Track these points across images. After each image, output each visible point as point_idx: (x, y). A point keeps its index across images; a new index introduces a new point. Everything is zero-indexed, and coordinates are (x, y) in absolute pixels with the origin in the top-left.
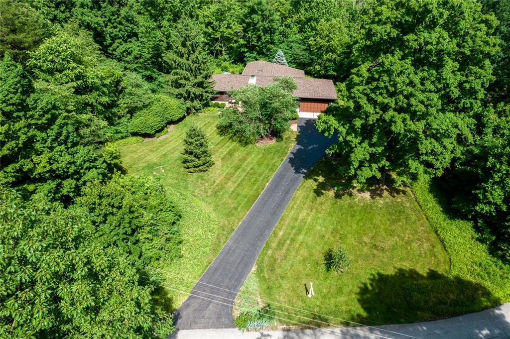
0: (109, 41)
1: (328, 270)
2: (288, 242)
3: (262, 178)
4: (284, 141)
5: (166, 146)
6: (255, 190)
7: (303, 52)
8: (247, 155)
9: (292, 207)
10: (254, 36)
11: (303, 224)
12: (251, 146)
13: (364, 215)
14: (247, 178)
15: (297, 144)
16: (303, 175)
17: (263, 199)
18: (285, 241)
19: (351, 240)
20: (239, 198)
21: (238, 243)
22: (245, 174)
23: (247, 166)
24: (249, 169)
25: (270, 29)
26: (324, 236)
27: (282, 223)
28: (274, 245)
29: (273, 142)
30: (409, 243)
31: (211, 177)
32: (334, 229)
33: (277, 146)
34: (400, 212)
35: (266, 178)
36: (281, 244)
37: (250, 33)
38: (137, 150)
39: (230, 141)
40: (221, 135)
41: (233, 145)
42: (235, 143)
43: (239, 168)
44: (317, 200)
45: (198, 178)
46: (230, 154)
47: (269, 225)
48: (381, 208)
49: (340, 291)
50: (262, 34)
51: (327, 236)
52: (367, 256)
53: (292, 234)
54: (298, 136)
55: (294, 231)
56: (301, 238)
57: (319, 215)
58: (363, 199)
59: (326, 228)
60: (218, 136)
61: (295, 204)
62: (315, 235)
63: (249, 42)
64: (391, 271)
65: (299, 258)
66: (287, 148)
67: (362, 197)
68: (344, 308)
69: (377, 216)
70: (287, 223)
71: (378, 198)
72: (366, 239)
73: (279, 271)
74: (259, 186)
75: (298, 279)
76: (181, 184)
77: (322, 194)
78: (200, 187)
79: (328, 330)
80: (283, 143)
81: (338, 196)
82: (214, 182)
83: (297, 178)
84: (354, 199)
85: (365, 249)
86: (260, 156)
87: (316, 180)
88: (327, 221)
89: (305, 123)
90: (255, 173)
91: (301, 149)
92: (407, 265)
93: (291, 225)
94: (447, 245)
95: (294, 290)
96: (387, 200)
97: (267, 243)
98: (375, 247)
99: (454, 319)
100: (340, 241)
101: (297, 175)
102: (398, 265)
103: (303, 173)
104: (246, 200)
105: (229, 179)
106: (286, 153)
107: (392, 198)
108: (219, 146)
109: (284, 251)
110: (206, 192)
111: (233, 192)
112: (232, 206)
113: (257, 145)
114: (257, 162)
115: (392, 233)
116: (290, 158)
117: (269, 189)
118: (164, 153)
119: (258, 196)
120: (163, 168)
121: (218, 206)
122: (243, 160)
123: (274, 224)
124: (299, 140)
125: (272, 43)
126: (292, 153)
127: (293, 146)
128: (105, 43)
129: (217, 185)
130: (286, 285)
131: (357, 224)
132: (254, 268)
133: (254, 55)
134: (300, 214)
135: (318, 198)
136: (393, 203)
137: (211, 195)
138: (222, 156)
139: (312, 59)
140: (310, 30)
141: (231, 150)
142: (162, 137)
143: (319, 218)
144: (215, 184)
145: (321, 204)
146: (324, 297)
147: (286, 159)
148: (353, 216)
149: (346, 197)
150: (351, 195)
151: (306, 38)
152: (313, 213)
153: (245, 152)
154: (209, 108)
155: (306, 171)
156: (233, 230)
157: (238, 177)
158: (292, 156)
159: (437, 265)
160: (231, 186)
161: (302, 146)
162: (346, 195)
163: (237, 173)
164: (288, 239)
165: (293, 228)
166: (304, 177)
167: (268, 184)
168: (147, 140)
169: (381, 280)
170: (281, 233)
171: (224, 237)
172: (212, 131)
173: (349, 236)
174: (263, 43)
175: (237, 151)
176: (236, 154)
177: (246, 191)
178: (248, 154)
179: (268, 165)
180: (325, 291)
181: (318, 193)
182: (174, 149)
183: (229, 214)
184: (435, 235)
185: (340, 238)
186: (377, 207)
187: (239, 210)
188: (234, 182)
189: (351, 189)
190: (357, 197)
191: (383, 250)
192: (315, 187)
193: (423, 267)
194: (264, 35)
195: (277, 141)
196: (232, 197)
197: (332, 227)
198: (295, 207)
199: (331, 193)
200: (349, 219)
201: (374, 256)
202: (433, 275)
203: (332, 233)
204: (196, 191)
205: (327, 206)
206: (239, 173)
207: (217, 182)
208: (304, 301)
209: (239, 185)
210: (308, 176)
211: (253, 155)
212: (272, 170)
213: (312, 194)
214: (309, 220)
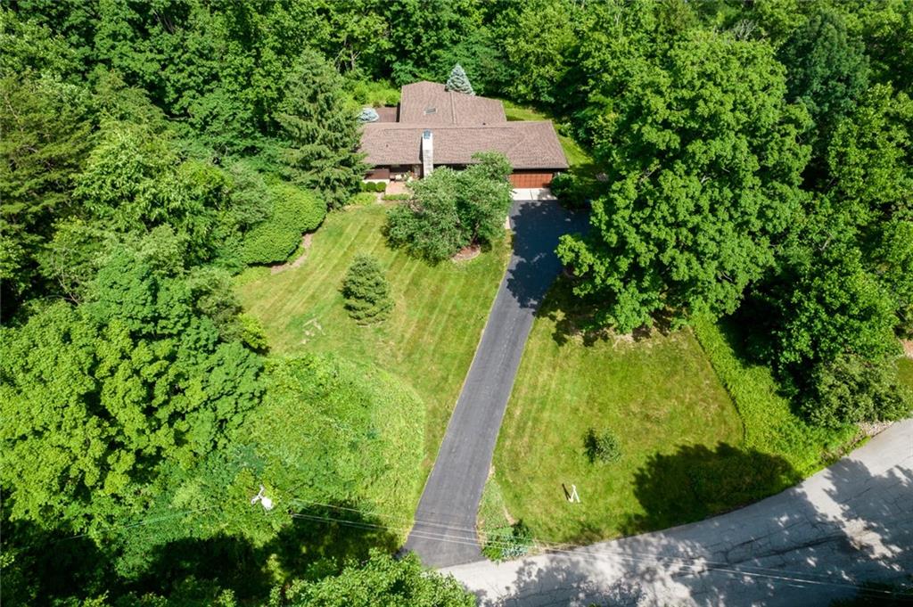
0: (172, 95)
1: (592, 461)
2: (530, 424)
3: (472, 321)
4: (493, 249)
5: (310, 279)
6: (467, 344)
7: (496, 63)
8: (441, 281)
9: (527, 368)
10: (409, 35)
11: (545, 393)
12: (443, 264)
13: (628, 370)
14: (451, 324)
15: (516, 254)
16: (533, 310)
17: (481, 359)
18: (525, 423)
19: (615, 411)
20: (447, 360)
21: (462, 434)
22: (446, 317)
23: (445, 302)
24: (449, 308)
26: (578, 410)
27: (516, 396)
28: (511, 431)
29: (477, 254)
30: (690, 407)
31: (397, 328)
32: (590, 396)
33: (485, 260)
34: (675, 359)
35: (480, 321)
36: (520, 429)
37: (399, 28)
38: (266, 292)
39: (410, 258)
40: (393, 247)
41: (416, 265)
42: (418, 262)
43: (434, 308)
44: (559, 352)
45: (376, 332)
46: (415, 282)
47: (497, 400)
48: (650, 356)
49: (609, 488)
50: (422, 31)
51: (581, 409)
52: (638, 433)
53: (533, 411)
54: (514, 238)
55: (535, 406)
56: (546, 415)
57: (566, 377)
58: (624, 343)
59: (579, 395)
60: (389, 250)
61: (529, 361)
62: (564, 408)
63: (398, 44)
64: (670, 451)
65: (549, 447)
66: (500, 262)
67: (622, 340)
68: (618, 511)
69: (645, 369)
70: (522, 395)
71: (644, 340)
72: (634, 408)
73: (525, 470)
74: (471, 337)
75: (552, 478)
76: (354, 347)
77: (566, 341)
78: (383, 348)
79: (603, 545)
80: (492, 254)
81: (588, 342)
82: (403, 336)
83: (525, 317)
84: (611, 345)
85: (635, 423)
86: (463, 281)
87: (553, 318)
88: (578, 384)
89: (520, 211)
90: (460, 314)
91: (522, 262)
92: (690, 440)
93: (530, 396)
94: (740, 405)
95: (550, 495)
96: (658, 342)
97: (501, 429)
98: (647, 417)
99: (750, 508)
100: (600, 414)
101: (524, 311)
102: (679, 442)
103: (532, 306)
104: (456, 362)
105: (424, 330)
106: (501, 273)
107: (663, 337)
108: (395, 269)
109: (526, 439)
110: (394, 356)
111: (434, 351)
112: (439, 375)
113: (454, 260)
114: (460, 293)
115: (667, 395)
116: (508, 280)
117: (486, 341)
118: (311, 292)
119: (473, 354)
120: (318, 322)
121: (418, 377)
122: (437, 292)
123: (506, 399)
124: (518, 245)
125: (440, 45)
126: (511, 271)
127: (509, 260)
128: (166, 100)
129: (408, 343)
130: (537, 488)
131: (620, 386)
132: (492, 471)
133: (409, 67)
134: (539, 378)
135: (560, 348)
136: (665, 345)
137: (404, 361)
138: (404, 288)
139: (512, 76)
140: (506, 23)
141: (415, 274)
142: (299, 261)
143: (566, 382)
144: (405, 341)
145: (566, 357)
146: (590, 499)
147: (503, 285)
148: (613, 373)
149: (599, 343)
150: (606, 338)
151: (499, 37)
152: (557, 374)
153: (438, 277)
154: (361, 195)
155: (536, 303)
156: (449, 415)
157: (438, 324)
158: (511, 277)
159: (728, 436)
160: (429, 341)
161: (522, 257)
162: (599, 339)
163: (434, 316)
164: (529, 419)
165: (533, 401)
166: (534, 314)
167: (483, 331)
168: (274, 270)
169: (660, 464)
170: (518, 413)
171: (439, 428)
172: (377, 241)
173: (612, 405)
174: (424, 49)
175: (425, 276)
176: (425, 281)
177: (455, 347)
178: (443, 279)
179: (477, 297)
180: (589, 490)
181: (559, 339)
182: (325, 284)
183: (438, 389)
184: (723, 391)
185: (600, 410)
186: (644, 353)
187: (450, 382)
188: (433, 334)
189: (605, 329)
190: (614, 341)
191: (658, 422)
192: (554, 331)
193: (710, 440)
194: (426, 32)
195: (483, 251)
196: (435, 360)
197: (587, 394)
198: (531, 367)
199: (578, 339)
200: (608, 379)
201: (648, 431)
202: (724, 450)
203: (588, 403)
204: (379, 357)
205: (575, 360)
206: (437, 318)
207: (407, 336)
208: (565, 509)
209: (441, 338)
210: (540, 312)
211: (451, 282)
212: (485, 306)
213: (551, 343)
214: (553, 386)
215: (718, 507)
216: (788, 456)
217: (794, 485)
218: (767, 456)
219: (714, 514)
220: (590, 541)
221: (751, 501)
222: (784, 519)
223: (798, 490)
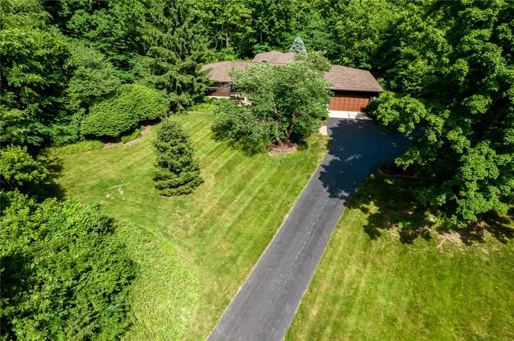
0: (67, 11)
2: (329, 330)
3: (277, 205)
4: (309, 148)
5: (134, 154)
6: (267, 227)
7: (328, 41)
8: (254, 168)
9: (331, 259)
10: (266, 22)
11: (352, 292)
12: (260, 155)
13: (460, 277)
14: (253, 205)
15: (330, 153)
16: (344, 201)
17: (280, 242)
18: (323, 329)
20: (240, 240)
21: (235, 331)
22: (250, 198)
23: (253, 186)
24: (256, 191)
25: (286, 12)
26: (395, 320)
27: (315, 290)
29: (293, 151)
31: (197, 203)
32: (411, 304)
33: (300, 156)
35: (285, 206)
36: (316, 335)
37: (260, 18)
38: (90, 160)
39: (230, 148)
40: (217, 139)
41: (234, 154)
42: (236, 152)
43: (241, 189)
44: (371, 245)
45: (176, 205)
46: (229, 167)
47: (290, 293)
48: (487, 263)
50: (276, 19)
51: (400, 320)
53: (335, 314)
54: (330, 142)
55: (337, 307)
56: (351, 321)
57: (380, 276)
58: (451, 245)
59: (397, 300)
60: (213, 141)
61: (334, 252)
62: (376, 316)
63: (259, 30)
66: (315, 159)
67: (448, 241)
69: (484, 279)
70: (323, 290)
71: (476, 244)
74: (273, 220)
76: (147, 215)
77: (379, 234)
78: (177, 219)
80: (308, 152)
81: (406, 239)
82: (201, 211)
83: (335, 207)
84: (435, 245)
86: (275, 170)
87: (365, 211)
88: (395, 286)
89: (338, 124)
90: (266, 198)
91: (336, 160)
93: (331, 293)
96: (495, 248)
97: (289, 332)
100: (427, 331)
101: (334, 201)
103: (343, 197)
104: (251, 243)
105: (225, 207)
106: (314, 167)
107: (502, 244)
108: (212, 155)
110: (186, 229)
111: (230, 229)
112: (228, 254)
113: (270, 154)
114: (269, 180)
117: (289, 224)
118: (129, 165)
119: (271, 237)
120: (123, 187)
121: (204, 254)
122: (248, 176)
123: (301, 292)
124: (332, 147)
125: (288, 30)
126: (323, 166)
127: (324, 157)
128: (60, 13)
129: (205, 218)
131: (453, 296)
133: (266, 46)
134: (346, 272)
135: (373, 242)
136: (506, 253)
137: (194, 235)
138: (216, 170)
139: (339, 49)
140: (336, 13)
141: (230, 161)
142: (132, 142)
143: (379, 281)
144: (202, 216)
145: (380, 253)
147: (315, 176)
148: (440, 278)
149: (419, 241)
150: (427, 237)
151: (331, 23)
152: (368, 270)
153: (252, 165)
154: (203, 105)
155: (346, 195)
156: (227, 302)
157: (240, 203)
158: (323, 170)
160: (227, 219)
161: (336, 156)
162: (420, 237)
163: (239, 197)
164: (327, 323)
165: (335, 300)
166: (345, 204)
167: (287, 216)
168: (108, 146)
170: (314, 312)
171: (209, 317)
172: (205, 135)
173: (443, 321)
174: (276, 30)
175: (239, 163)
176: (238, 168)
177: (253, 228)
178: (257, 167)
179: (286, 185)
181: (371, 232)
182: (145, 160)
183: (223, 270)
185: (427, 325)
186: (479, 260)
187: (239, 263)
188: (233, 212)
189: (426, 227)
190: (439, 241)
192: (366, 223)
194: (278, 20)
195: (299, 149)
196: (228, 238)
197: (407, 300)
198: (336, 258)
199: (394, 233)
200: (434, 284)
203: (409, 312)
204: (169, 227)
205: (392, 254)
206: (242, 197)
207: (206, 211)
209: (240, 217)
210: (351, 203)
211: (263, 170)
212: (293, 193)
213: (362, 235)
214: (363, 284)
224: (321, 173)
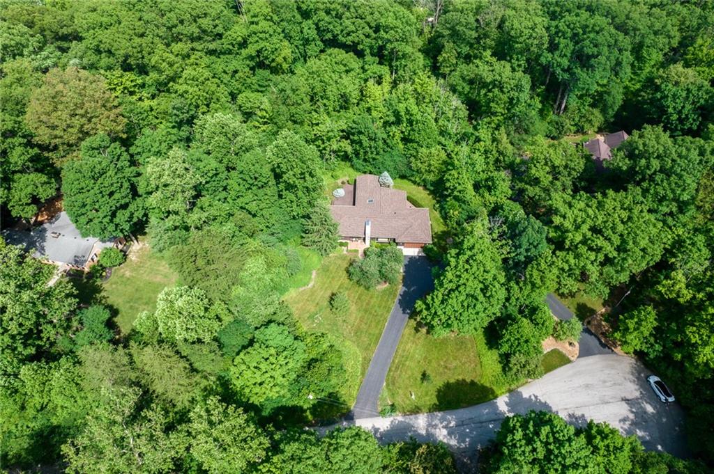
1: (422, 382)
2: (401, 366)
3: (382, 319)
4: (394, 283)
5: (316, 294)
6: (379, 329)
9: (402, 342)
11: (408, 353)
12: (372, 289)
13: (442, 346)
14: (373, 319)
15: (403, 286)
16: (408, 315)
18: (399, 366)
19: (434, 364)
20: (371, 336)
21: (375, 368)
27: (397, 354)
28: (393, 369)
29: (387, 285)
30: (463, 364)
32: (425, 356)
33: (390, 288)
34: (462, 342)
35: (385, 319)
36: (397, 368)
39: (358, 285)
40: (350, 279)
41: (360, 290)
42: (361, 288)
43: (367, 311)
44: (416, 336)
46: (360, 298)
49: (427, 394)
51: (421, 361)
52: (441, 373)
53: (403, 361)
54: (404, 278)
55: (404, 359)
56: (407, 363)
57: (417, 347)
59: (421, 356)
60: (348, 281)
61: (403, 339)
62: (415, 361)
64: (452, 381)
65: (407, 376)
66: (396, 290)
68: (428, 403)
70: (399, 353)
72: (442, 363)
73: (397, 385)
74: (381, 326)
75: (407, 388)
77: (419, 331)
78: (346, 329)
79: (421, 415)
80: (393, 285)
81: (428, 333)
83: (404, 318)
85: (441, 369)
86: (380, 298)
87: (415, 320)
88: (421, 351)
89: (408, 261)
90: (378, 315)
91: (406, 290)
92: (460, 378)
93: (402, 354)
94: (483, 365)
95: (405, 395)
96: (456, 334)
97: (390, 367)
98: (446, 367)
99: (477, 406)
100: (428, 364)
101: (404, 316)
102: (456, 378)
103: (408, 313)
104: (375, 337)
106: (396, 295)
108: (351, 291)
109: (399, 372)
110: (350, 333)
111: (366, 331)
112: (367, 342)
113: (376, 288)
114: (378, 305)
115: (455, 358)
117: (387, 328)
118: (317, 302)
119: (382, 334)
120: (320, 316)
121: (359, 343)
122: (369, 303)
124: (404, 281)
126: (401, 295)
127: (401, 289)
130: (401, 392)
131: (438, 353)
132: (385, 384)
134: (407, 347)
135: (417, 334)
137: (354, 336)
138: (355, 301)
141: (360, 294)
142: (311, 285)
143: (417, 349)
144: (355, 326)
145: (419, 338)
146: (419, 398)
147: (397, 302)
148: (436, 347)
152: (414, 345)
153: (369, 296)
154: (337, 249)
156: (371, 360)
157: (368, 319)
158: (400, 298)
159: (476, 377)
160: (364, 327)
161: (406, 288)
163: (367, 315)
164: (401, 364)
165: (403, 356)
166: (408, 317)
167: (387, 324)
169: (448, 386)
170: (397, 361)
171: (366, 365)
172: (344, 276)
173: (433, 361)
175: (364, 295)
176: (364, 298)
177: (375, 330)
178: (371, 297)
179: (385, 307)
180: (420, 394)
181: (417, 330)
182: (323, 298)
183: (367, 349)
184: (478, 358)
187: (372, 346)
188: (366, 324)
191: (450, 369)
192: (415, 326)
193: (468, 378)
195: (389, 284)
196: (366, 335)
198: (404, 341)
199: (424, 331)
200: (434, 349)
201: (445, 373)
202: (473, 383)
203: (424, 359)
204: (344, 333)
205: (421, 341)
207: (356, 324)
208: (409, 400)
209: (369, 326)
210: (410, 316)
211: (375, 299)
212: (388, 311)
213: (413, 331)
214: (412, 351)
215: (465, 405)
216: (494, 388)
217: (494, 399)
218: (487, 387)
219: (463, 407)
220: (418, 412)
221: (477, 404)
222: (487, 411)
223: (495, 401)
224: (400, 300)
